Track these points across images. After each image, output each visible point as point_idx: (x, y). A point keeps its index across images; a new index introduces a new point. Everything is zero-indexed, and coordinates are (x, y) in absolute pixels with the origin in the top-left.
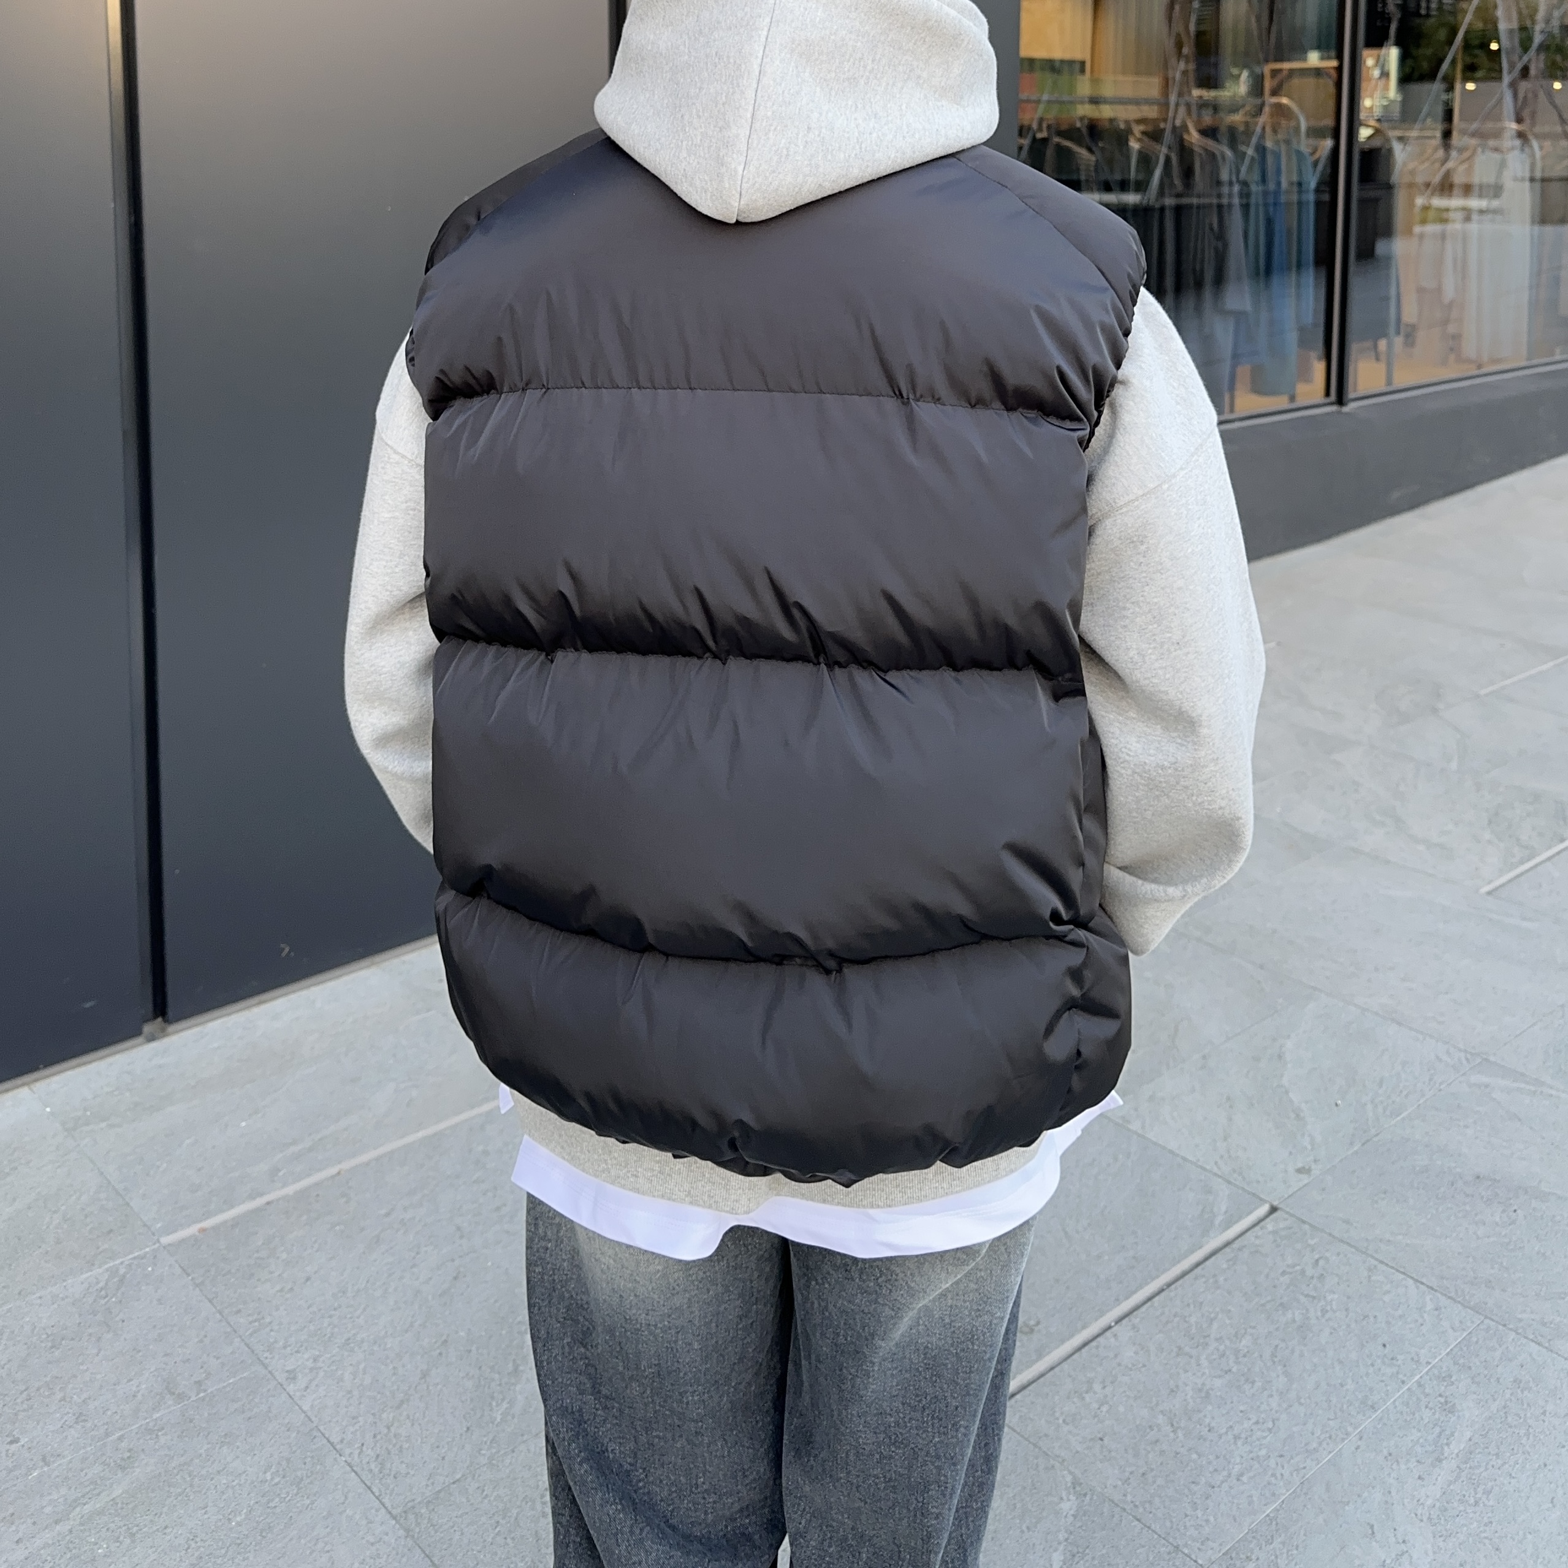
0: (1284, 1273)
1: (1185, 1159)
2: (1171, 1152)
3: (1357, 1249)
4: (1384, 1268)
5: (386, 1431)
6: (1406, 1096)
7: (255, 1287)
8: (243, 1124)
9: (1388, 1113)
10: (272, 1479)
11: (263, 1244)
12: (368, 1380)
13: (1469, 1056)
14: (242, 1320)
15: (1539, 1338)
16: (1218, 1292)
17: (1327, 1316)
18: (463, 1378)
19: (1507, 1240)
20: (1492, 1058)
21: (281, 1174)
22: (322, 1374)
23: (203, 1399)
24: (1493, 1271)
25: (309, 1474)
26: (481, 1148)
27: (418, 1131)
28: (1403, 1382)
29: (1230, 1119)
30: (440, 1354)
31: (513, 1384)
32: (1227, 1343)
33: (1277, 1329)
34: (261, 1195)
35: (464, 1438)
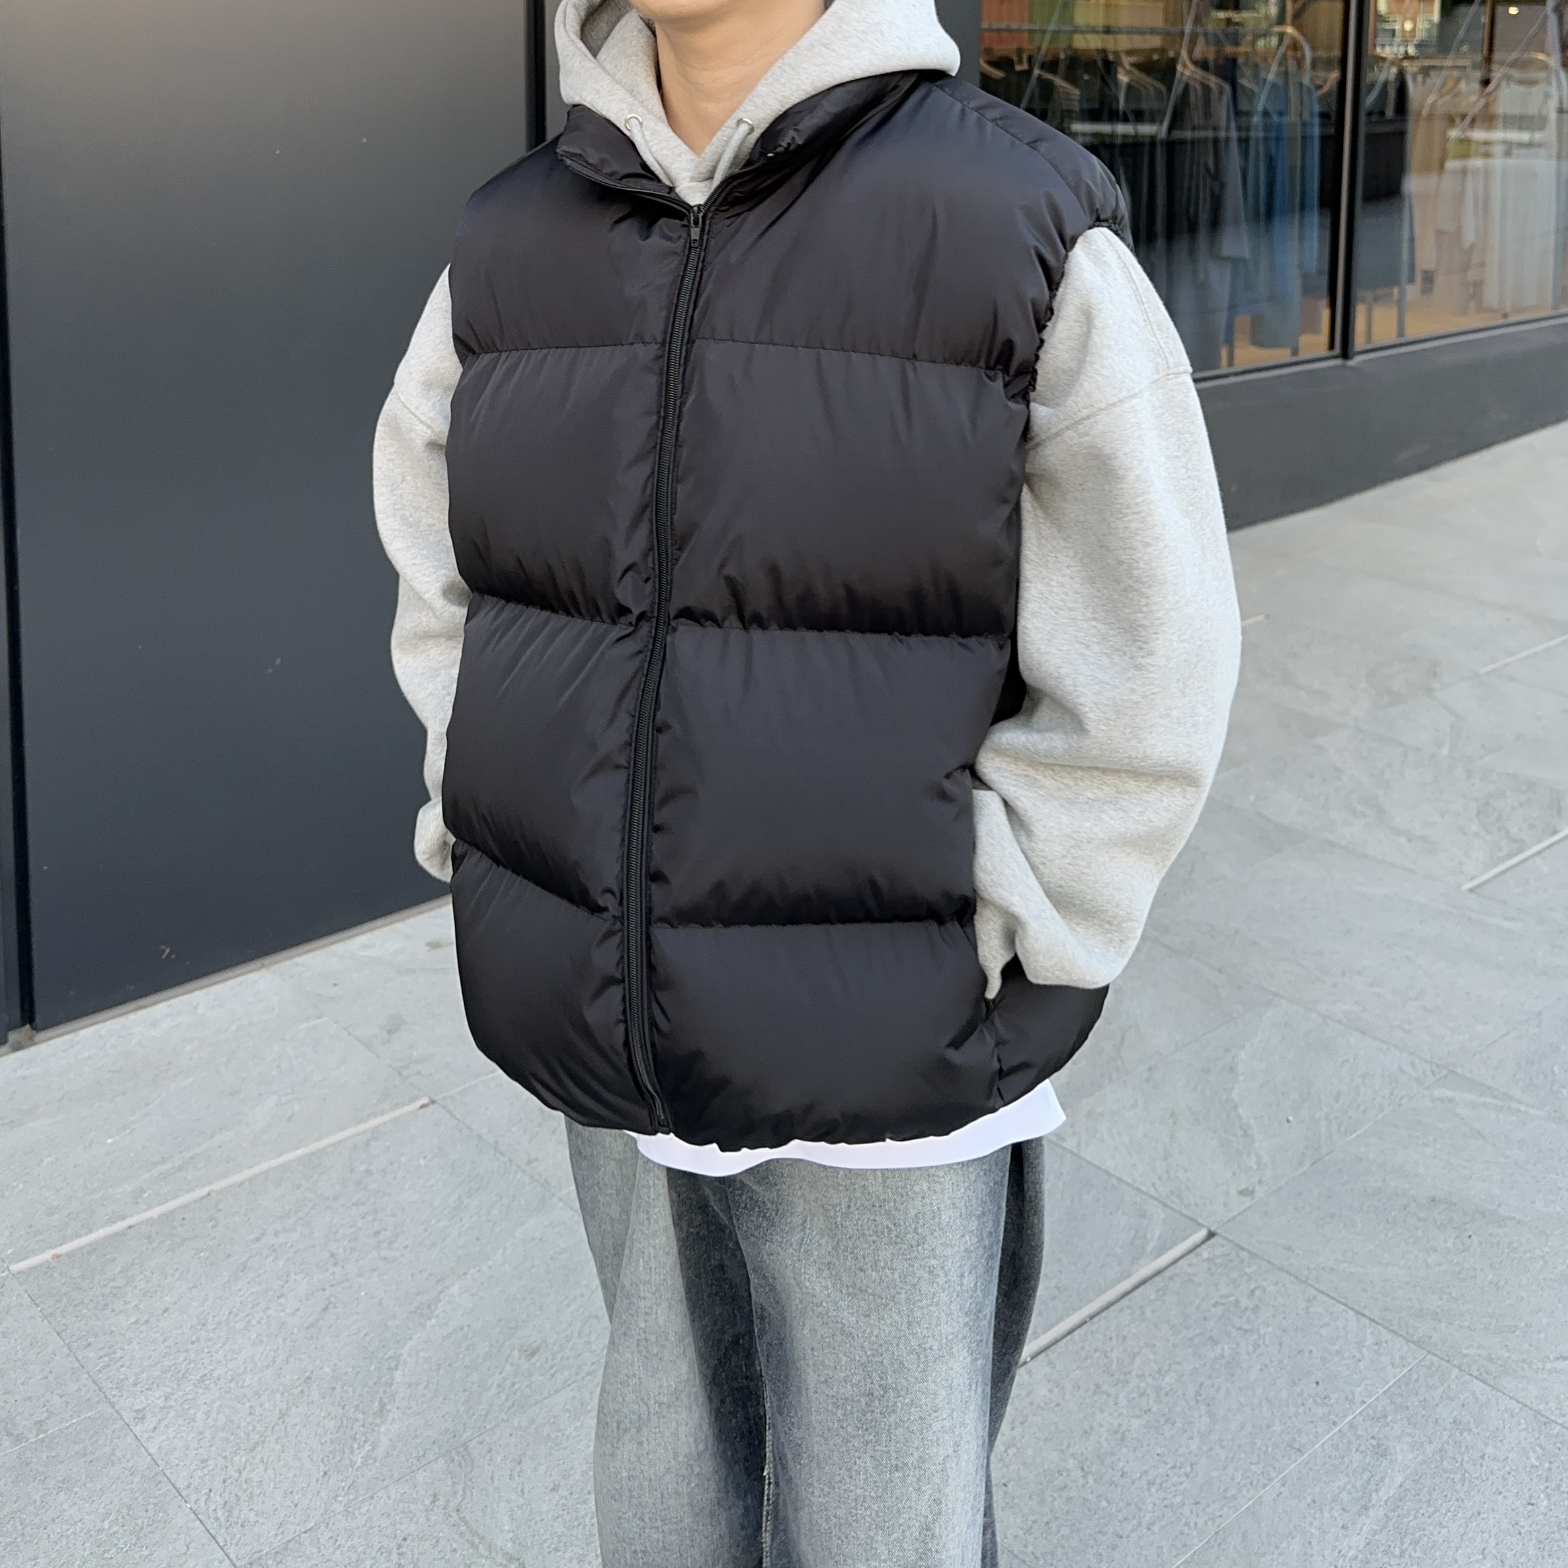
0: (1216, 1304)
1: (1120, 1180)
2: (1106, 1172)
3: (1297, 1278)
4: (1326, 1299)
5: (237, 1475)
6: (1364, 1112)
7: (108, 1319)
8: (110, 1141)
9: (1342, 1129)
10: (111, 1527)
11: (121, 1272)
12: (222, 1419)
13: (1434, 1068)
14: (91, 1355)
15: (1485, 1375)
16: (1144, 1325)
17: (1258, 1351)
18: (324, 1417)
19: (1457, 1269)
20: (1459, 1070)
21: (145, 1195)
22: (172, 1414)
23: (43, 1441)
24: (1440, 1303)
25: (151, 1522)
26: (363, 1168)
27: (297, 1149)
28: (1335, 1423)
29: (1172, 1137)
30: (302, 1392)
31: (377, 1425)
32: (1149, 1380)
33: (1204, 1365)
34: (123, 1218)
35: (320, 1482)
